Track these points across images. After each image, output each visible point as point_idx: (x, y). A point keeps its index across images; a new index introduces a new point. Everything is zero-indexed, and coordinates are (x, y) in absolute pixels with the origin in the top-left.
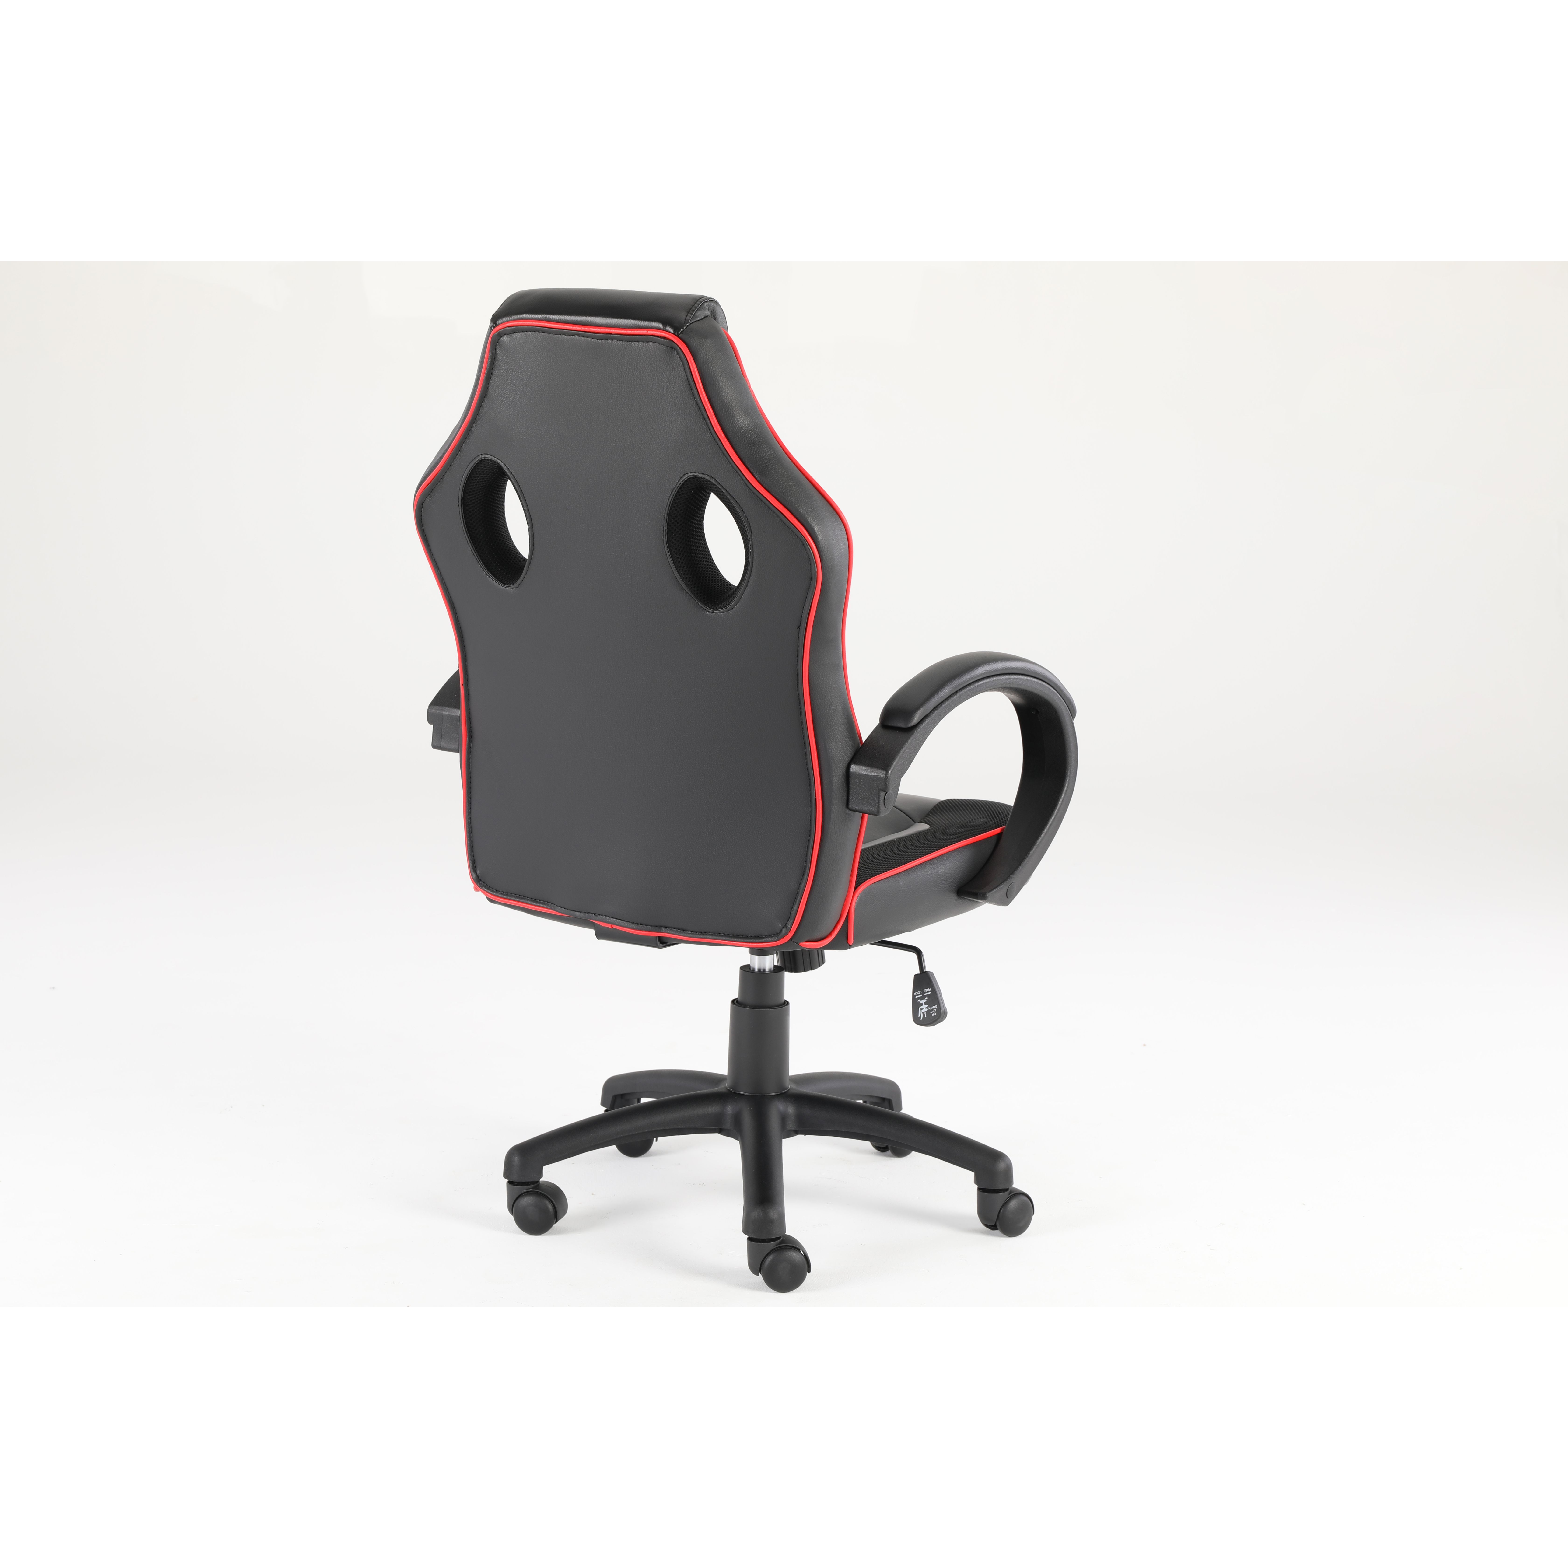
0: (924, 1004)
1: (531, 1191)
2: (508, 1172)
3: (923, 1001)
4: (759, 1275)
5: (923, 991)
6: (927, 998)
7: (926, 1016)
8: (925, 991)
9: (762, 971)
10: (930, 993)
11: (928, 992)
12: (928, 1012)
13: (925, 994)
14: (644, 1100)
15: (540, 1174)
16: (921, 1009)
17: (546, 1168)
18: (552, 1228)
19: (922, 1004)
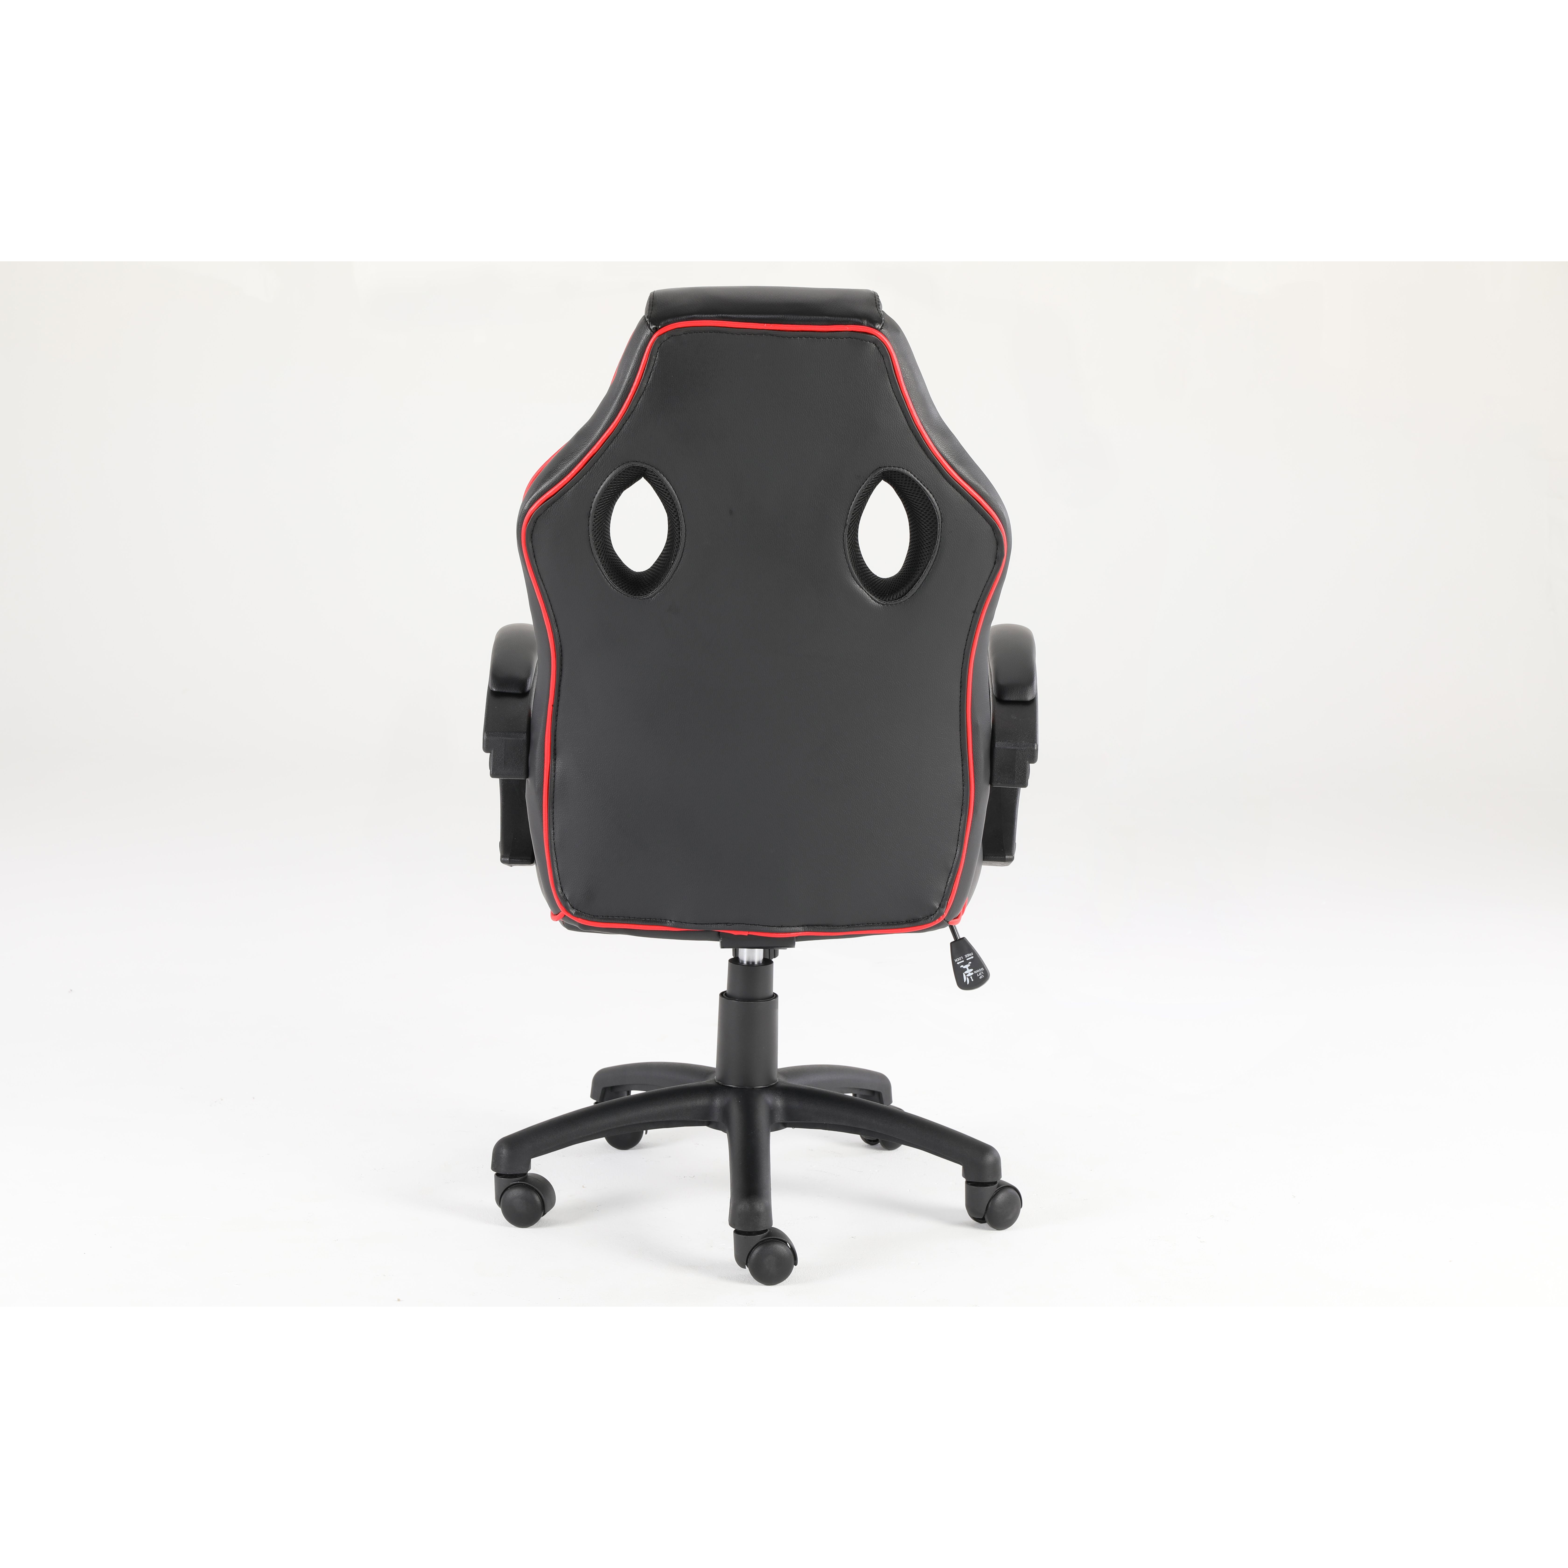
0: (968, 969)
1: (519, 1183)
2: (496, 1164)
3: (967, 966)
4: (745, 1268)
5: (964, 957)
6: (970, 963)
7: (972, 980)
8: (966, 956)
9: (751, 963)
10: (972, 957)
11: (971, 956)
12: (974, 976)
13: (967, 959)
14: (634, 1093)
15: (528, 1167)
16: (966, 974)
17: (534, 1161)
18: (539, 1220)
19: (966, 970)
